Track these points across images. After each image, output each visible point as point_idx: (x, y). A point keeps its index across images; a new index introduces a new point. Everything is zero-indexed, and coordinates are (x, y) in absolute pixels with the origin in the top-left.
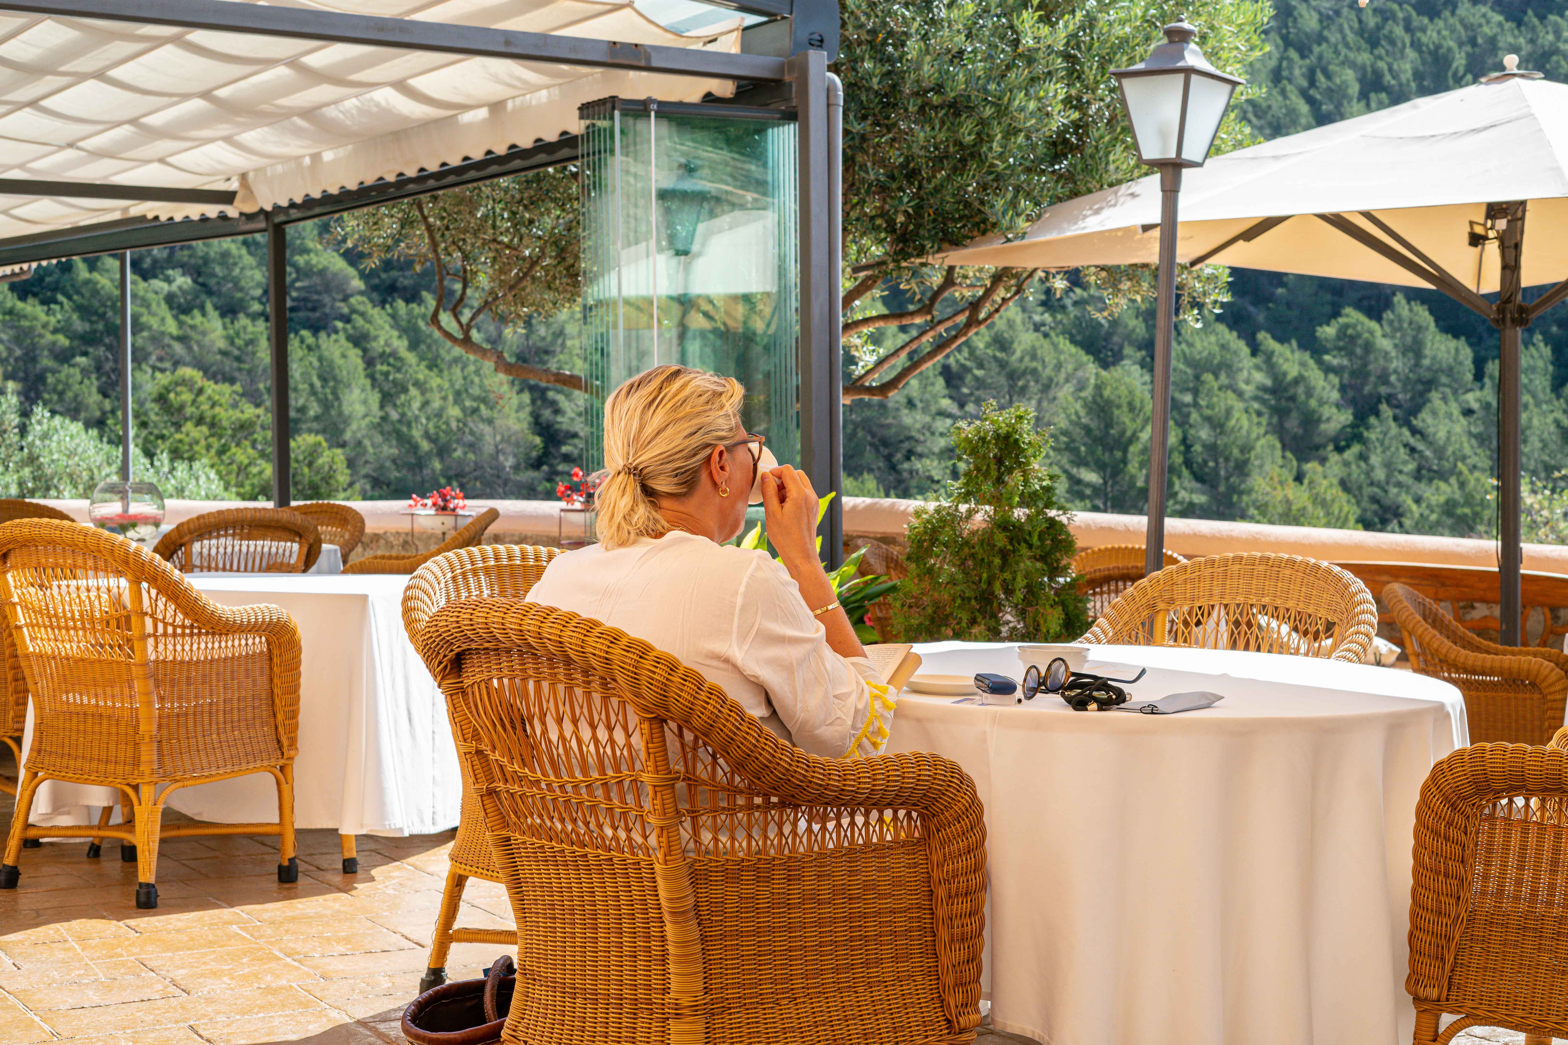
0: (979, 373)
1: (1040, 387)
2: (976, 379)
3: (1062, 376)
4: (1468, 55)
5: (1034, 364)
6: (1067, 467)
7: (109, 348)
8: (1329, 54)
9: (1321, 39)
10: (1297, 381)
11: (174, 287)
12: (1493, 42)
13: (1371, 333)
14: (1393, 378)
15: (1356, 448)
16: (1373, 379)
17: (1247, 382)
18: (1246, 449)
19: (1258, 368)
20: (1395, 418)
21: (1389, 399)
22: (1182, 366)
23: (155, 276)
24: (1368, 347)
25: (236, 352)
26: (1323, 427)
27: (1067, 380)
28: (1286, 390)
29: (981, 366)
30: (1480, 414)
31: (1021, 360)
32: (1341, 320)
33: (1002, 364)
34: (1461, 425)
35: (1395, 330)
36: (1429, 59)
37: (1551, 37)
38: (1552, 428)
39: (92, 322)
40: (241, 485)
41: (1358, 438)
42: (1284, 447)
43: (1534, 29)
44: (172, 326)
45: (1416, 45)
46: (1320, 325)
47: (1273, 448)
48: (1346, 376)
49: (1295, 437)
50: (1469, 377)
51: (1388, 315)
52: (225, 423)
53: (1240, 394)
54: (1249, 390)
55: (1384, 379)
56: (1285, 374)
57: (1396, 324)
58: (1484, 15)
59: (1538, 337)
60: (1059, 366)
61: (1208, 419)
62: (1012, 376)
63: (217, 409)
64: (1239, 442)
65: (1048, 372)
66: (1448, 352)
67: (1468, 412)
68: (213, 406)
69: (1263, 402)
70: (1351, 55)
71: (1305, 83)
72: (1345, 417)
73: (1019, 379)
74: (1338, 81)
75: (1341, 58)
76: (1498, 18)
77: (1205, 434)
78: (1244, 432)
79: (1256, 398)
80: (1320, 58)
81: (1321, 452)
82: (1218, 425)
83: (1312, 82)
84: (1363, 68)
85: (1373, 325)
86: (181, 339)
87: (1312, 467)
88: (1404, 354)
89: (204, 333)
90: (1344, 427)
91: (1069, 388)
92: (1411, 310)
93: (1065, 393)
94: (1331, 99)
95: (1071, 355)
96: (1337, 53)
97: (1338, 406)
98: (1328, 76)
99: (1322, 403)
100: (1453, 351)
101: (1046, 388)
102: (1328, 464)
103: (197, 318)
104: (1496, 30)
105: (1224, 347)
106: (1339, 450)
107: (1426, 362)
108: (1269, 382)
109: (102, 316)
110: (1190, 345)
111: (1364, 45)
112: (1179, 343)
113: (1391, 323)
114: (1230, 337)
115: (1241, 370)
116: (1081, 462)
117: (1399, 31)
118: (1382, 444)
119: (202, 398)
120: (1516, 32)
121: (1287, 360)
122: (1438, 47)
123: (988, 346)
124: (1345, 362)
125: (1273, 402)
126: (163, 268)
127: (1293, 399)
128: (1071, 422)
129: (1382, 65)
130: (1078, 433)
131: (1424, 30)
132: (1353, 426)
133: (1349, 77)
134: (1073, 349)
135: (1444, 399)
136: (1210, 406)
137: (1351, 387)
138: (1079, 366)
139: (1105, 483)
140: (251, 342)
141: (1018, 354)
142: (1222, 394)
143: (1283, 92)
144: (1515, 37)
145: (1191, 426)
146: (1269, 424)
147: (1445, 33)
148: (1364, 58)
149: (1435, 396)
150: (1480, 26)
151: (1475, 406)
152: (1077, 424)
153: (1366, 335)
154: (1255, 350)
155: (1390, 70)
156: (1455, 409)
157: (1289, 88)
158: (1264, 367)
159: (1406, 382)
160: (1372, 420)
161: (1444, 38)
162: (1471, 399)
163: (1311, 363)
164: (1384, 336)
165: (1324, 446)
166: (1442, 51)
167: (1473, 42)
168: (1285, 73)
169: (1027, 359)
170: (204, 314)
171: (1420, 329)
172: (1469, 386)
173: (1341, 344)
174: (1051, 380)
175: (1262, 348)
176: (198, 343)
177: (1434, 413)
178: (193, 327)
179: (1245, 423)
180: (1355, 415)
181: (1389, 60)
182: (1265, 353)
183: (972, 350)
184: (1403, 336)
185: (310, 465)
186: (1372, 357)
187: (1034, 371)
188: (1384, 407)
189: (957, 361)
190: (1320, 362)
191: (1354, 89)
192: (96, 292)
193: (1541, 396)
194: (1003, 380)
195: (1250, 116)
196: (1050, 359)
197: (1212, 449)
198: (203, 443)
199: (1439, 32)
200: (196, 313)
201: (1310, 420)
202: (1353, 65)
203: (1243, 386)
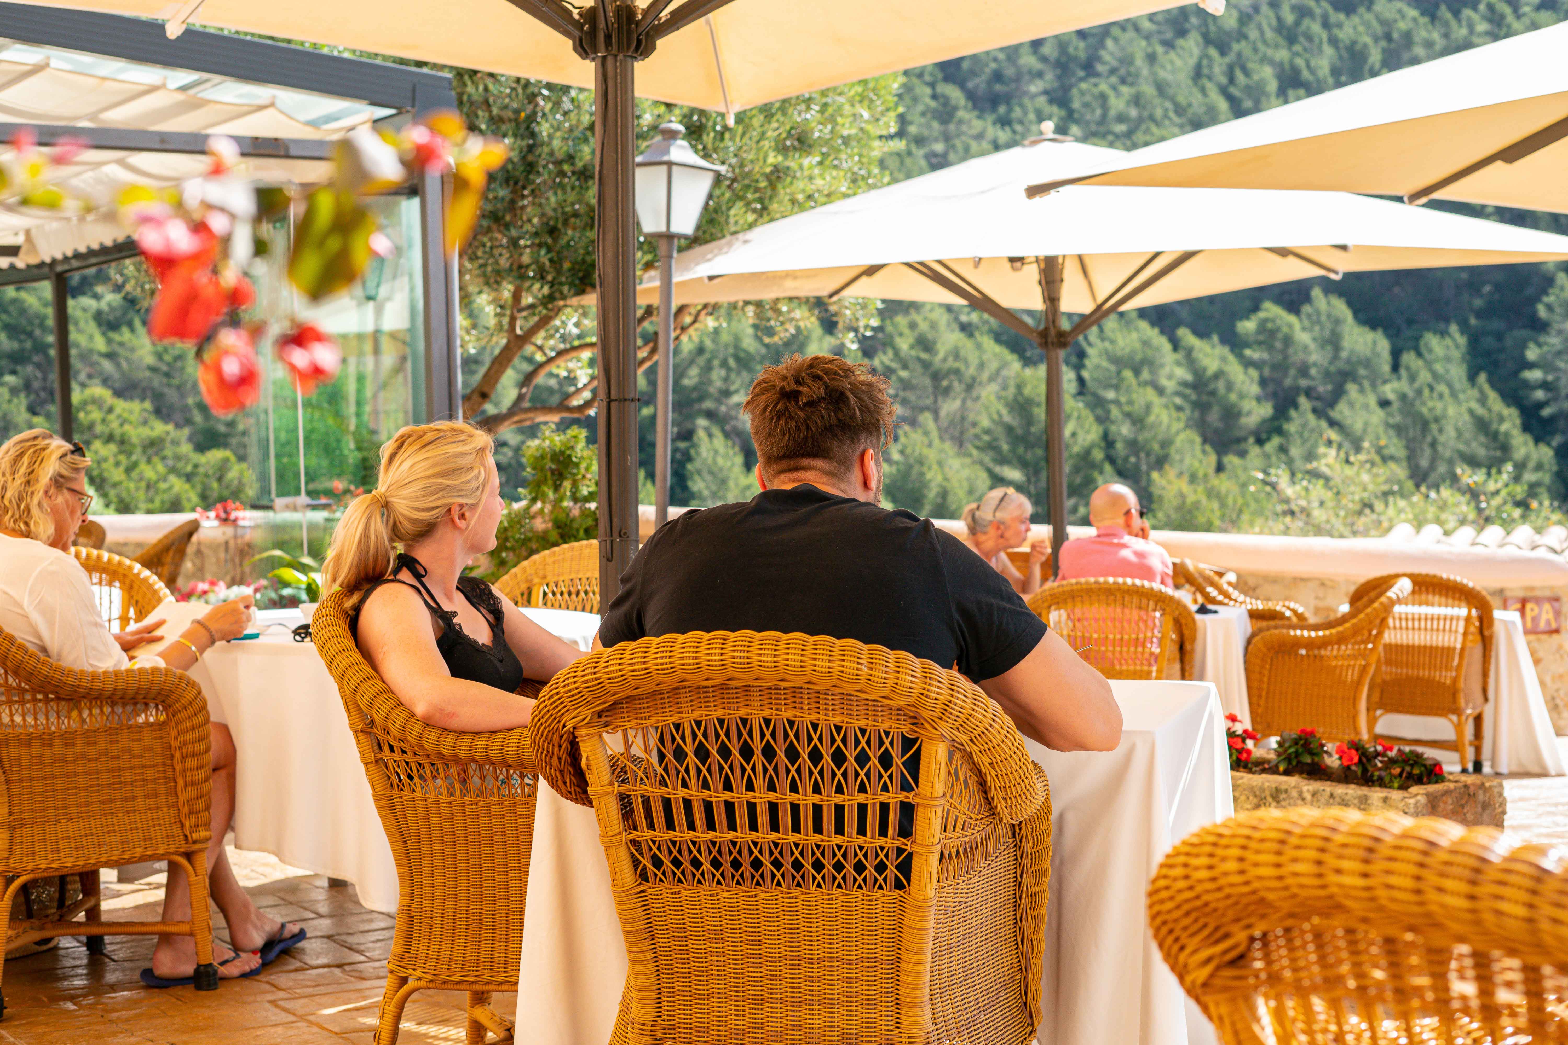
0: (904, 374)
1: (963, 386)
2: (901, 380)
3: (985, 376)
4: (1384, 51)
5: (957, 365)
6: (991, 465)
7: (38, 366)
8: (1247, 52)
9: (1242, 36)
10: (1218, 375)
11: (103, 305)
12: (1408, 37)
13: (1290, 326)
14: (1313, 371)
15: (1276, 441)
16: (1292, 372)
17: (1170, 377)
18: (1166, 444)
19: (1178, 363)
20: (1315, 411)
21: (1309, 393)
22: (1105, 364)
23: (83, 293)
24: (1288, 341)
25: (165, 368)
26: (1244, 421)
27: (991, 379)
28: (1206, 384)
29: (905, 367)
30: (1396, 405)
31: (945, 360)
32: (1261, 315)
33: (926, 365)
34: (1378, 416)
35: (1313, 323)
36: (1345, 54)
37: (1464, 31)
38: (1467, 417)
39: (21, 341)
40: (152, 501)
41: (1280, 431)
42: (1205, 441)
43: (1446, 24)
44: (100, 344)
45: (1333, 41)
46: (1241, 319)
47: (1192, 442)
48: (1267, 372)
49: (1216, 431)
50: (1386, 368)
51: (1306, 309)
52: (135, 440)
53: (1160, 391)
54: (1170, 385)
55: (1304, 371)
56: (1205, 369)
57: (1315, 318)
58: (1400, 11)
59: (1454, 328)
60: (982, 366)
61: (1128, 415)
62: (936, 377)
63: (127, 427)
64: (1160, 437)
65: (972, 371)
66: (1366, 343)
67: (1384, 404)
68: (122, 425)
69: (1184, 397)
70: (1270, 52)
71: (1224, 80)
72: (1266, 410)
73: (943, 378)
74: (1256, 77)
75: (1260, 55)
76: (1413, 13)
77: (1125, 430)
78: (1164, 427)
79: (1178, 394)
80: (1239, 55)
81: (1243, 446)
82: (1138, 421)
83: (1232, 80)
84: (1281, 65)
85: (1292, 319)
86: (110, 356)
87: (1231, 460)
88: (1322, 347)
89: (132, 350)
90: (1264, 421)
91: (994, 387)
92: (1329, 303)
93: (989, 392)
94: (1249, 96)
95: (996, 355)
96: (1255, 50)
97: (1259, 399)
98: (1247, 73)
99: (1242, 396)
100: (1370, 344)
101: (970, 387)
102: (1248, 457)
103: (125, 335)
104: (1411, 25)
105: (1146, 343)
106: (1260, 442)
107: (1344, 354)
108: (1189, 377)
109: (30, 334)
110: (1113, 342)
111: (1282, 42)
112: (1103, 339)
113: (1309, 316)
114: (1152, 334)
115: (1162, 366)
116: (1003, 460)
117: (1316, 28)
118: (1301, 435)
119: (111, 417)
120: (1430, 27)
121: (1207, 355)
122: (1354, 43)
123: (912, 347)
124: (1265, 356)
125: (1194, 397)
126: (91, 285)
127: (1213, 393)
128: (993, 421)
129: (1300, 62)
130: (999, 431)
131: (1340, 26)
132: (1274, 418)
133: (1267, 75)
134: (998, 349)
135: (1362, 391)
136: (1130, 403)
137: (1273, 380)
138: (1004, 365)
139: (1029, 480)
140: (179, 358)
141: (941, 355)
142: (1141, 390)
143: (1203, 91)
144: (1428, 31)
145: (1113, 422)
146: (1188, 419)
147: (1361, 29)
148: (1282, 54)
149: (1352, 388)
150: (1395, 21)
151: (1391, 396)
152: (1000, 422)
153: (1285, 329)
154: (1176, 345)
155: (1308, 66)
156: (1372, 400)
157: (1209, 85)
158: (1184, 362)
159: (1327, 374)
160: (1293, 413)
161: (1360, 34)
162: (1389, 390)
163: (1231, 358)
164: (1304, 329)
165: (1245, 439)
166: (1358, 47)
167: (1388, 37)
168: (1205, 71)
169: (951, 359)
170: (132, 330)
171: (1338, 322)
172: (1387, 377)
173: (1261, 338)
174: (974, 379)
175: (1183, 343)
176: (128, 360)
177: (1351, 405)
178: (121, 344)
179: (1165, 417)
180: (1276, 408)
181: (1307, 56)
182: (1185, 348)
183: (897, 353)
184: (1322, 329)
185: (220, 479)
186: (1291, 351)
187: (957, 372)
188: (1303, 401)
189: (882, 363)
190: (1240, 357)
191: (1273, 86)
192: (23, 311)
193: (1457, 385)
194: (927, 381)
195: (1171, 114)
196: (973, 359)
197: (1133, 445)
198: (112, 460)
199: (1355, 28)
200: (125, 330)
201: (1231, 414)
202: (1271, 62)
203: (1164, 382)
